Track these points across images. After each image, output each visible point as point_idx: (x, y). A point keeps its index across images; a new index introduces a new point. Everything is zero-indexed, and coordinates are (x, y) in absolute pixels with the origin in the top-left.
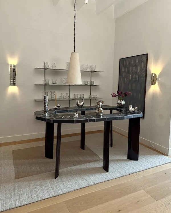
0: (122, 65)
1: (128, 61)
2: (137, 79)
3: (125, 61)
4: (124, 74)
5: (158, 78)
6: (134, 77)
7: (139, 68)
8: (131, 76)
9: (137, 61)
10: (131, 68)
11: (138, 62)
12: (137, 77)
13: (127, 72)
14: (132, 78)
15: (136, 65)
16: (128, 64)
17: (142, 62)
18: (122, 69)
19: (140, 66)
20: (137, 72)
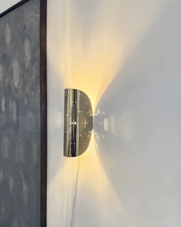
19: (18, 60)
20: (12, 87)
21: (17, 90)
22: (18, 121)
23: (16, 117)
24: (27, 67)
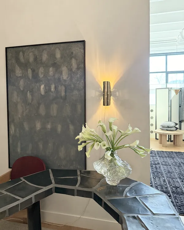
0: (12, 61)
1: (31, 54)
2: (63, 94)
3: (21, 54)
4: (22, 83)
5: (115, 92)
6: (53, 90)
7: (64, 69)
8: (42, 86)
9: (58, 55)
10: (41, 70)
11: (61, 58)
12: (62, 89)
13: (31, 78)
14: (48, 91)
15: (55, 63)
16: (31, 59)
17: (71, 59)
18: (14, 71)
19: (67, 67)
20: (61, 79)
21: (65, 81)
22: (66, 96)
23: (65, 94)
24: (73, 71)
